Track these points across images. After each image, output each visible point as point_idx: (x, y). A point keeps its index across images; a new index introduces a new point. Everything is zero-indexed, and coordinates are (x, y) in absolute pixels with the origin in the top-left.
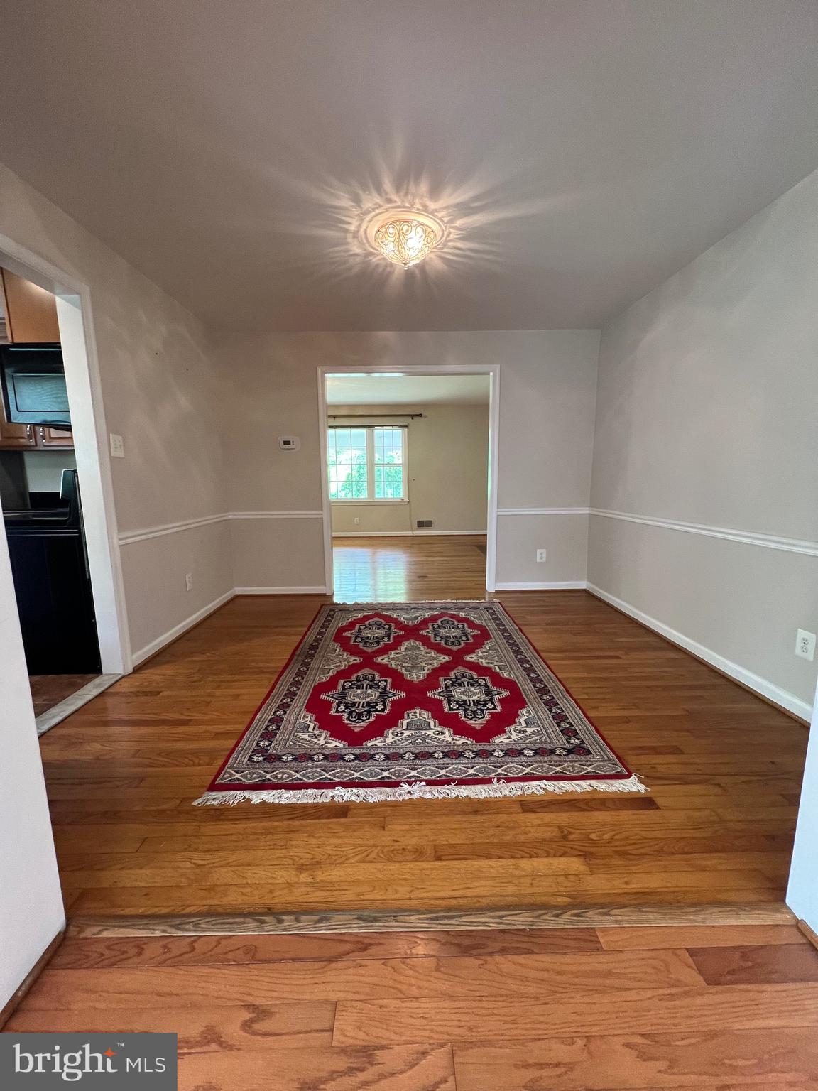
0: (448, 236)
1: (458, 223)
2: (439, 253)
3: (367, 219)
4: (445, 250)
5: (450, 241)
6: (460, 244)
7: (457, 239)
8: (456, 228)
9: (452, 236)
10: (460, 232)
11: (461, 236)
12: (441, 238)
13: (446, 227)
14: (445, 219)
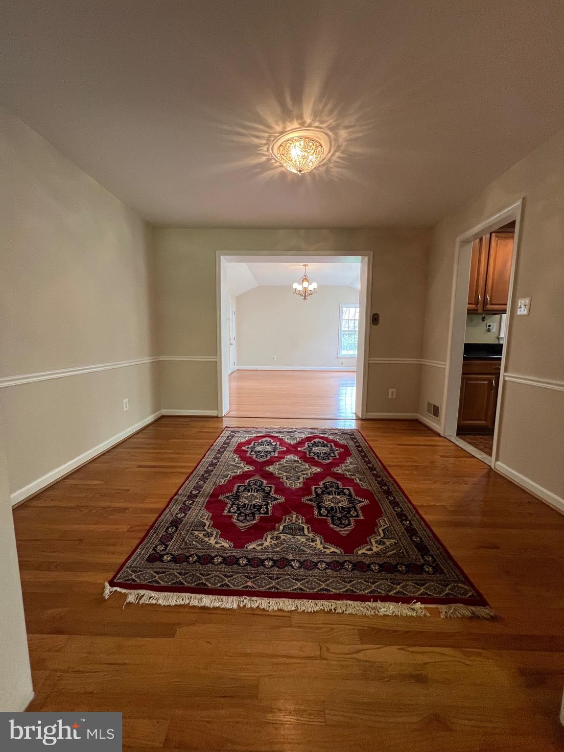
0: (268, 149)
1: (264, 159)
2: (271, 131)
3: (325, 160)
4: (266, 135)
5: (265, 144)
6: (256, 141)
7: (260, 147)
8: (264, 155)
9: (265, 148)
10: (260, 152)
11: (258, 149)
12: (273, 146)
13: (272, 156)
14: (273, 161)
